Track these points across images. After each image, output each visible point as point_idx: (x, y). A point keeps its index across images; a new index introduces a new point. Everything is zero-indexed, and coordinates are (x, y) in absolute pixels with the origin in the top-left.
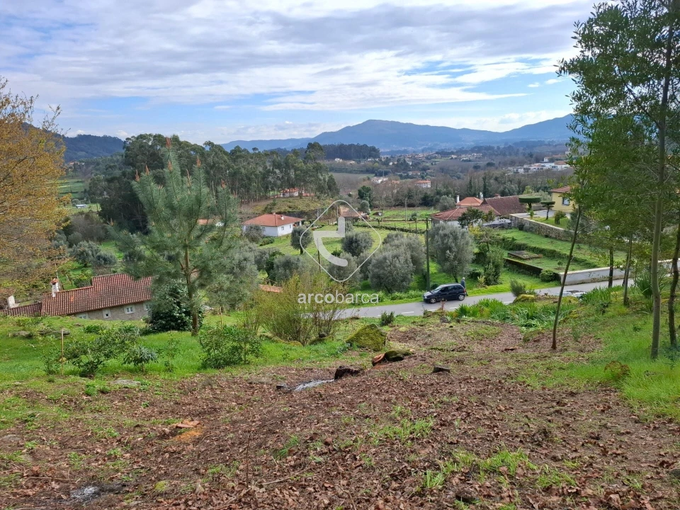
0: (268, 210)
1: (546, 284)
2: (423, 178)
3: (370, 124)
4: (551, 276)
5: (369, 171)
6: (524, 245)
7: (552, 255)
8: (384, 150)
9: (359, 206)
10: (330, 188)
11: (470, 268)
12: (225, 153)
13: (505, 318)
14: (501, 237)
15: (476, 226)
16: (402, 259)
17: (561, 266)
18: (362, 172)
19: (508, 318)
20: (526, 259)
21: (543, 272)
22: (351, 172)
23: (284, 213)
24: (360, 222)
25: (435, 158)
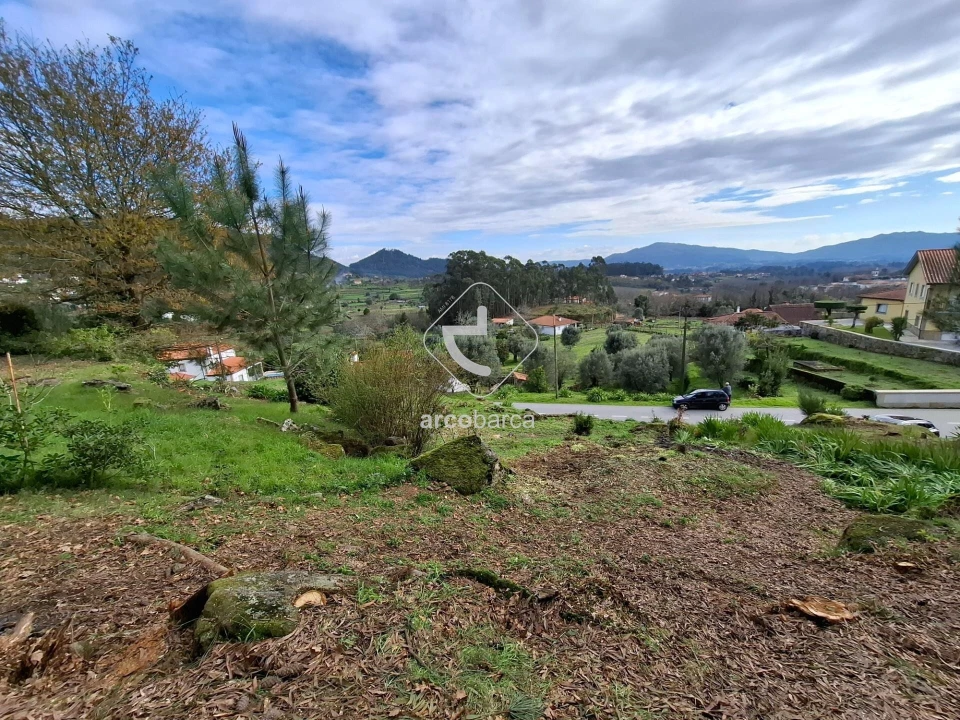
0: (549, 313)
1: (851, 403)
2: (704, 293)
3: (657, 246)
4: (860, 393)
5: (651, 286)
6: (817, 354)
7: (860, 369)
8: (667, 269)
9: (633, 313)
10: (608, 297)
11: (741, 375)
12: (521, 266)
13: (785, 451)
14: (787, 344)
15: (754, 333)
16: (657, 359)
17: (874, 383)
18: (644, 287)
19: (793, 453)
20: (820, 371)
21: (846, 387)
22: (634, 287)
23: (564, 316)
24: (632, 327)
25: (720, 276)
